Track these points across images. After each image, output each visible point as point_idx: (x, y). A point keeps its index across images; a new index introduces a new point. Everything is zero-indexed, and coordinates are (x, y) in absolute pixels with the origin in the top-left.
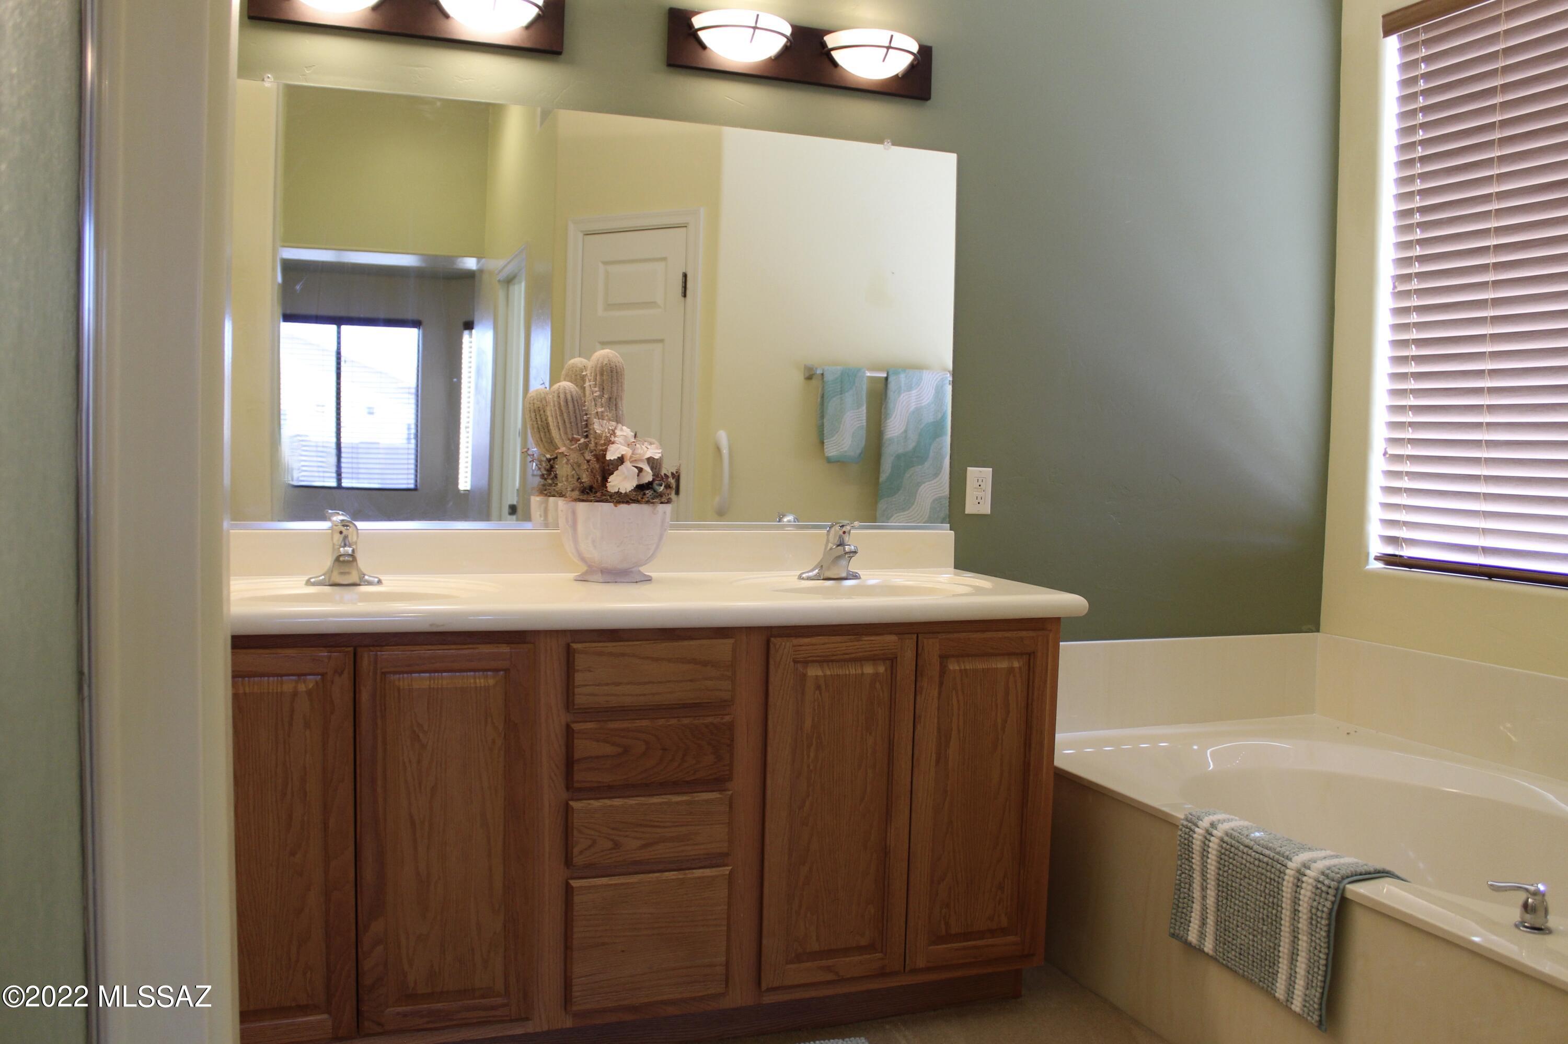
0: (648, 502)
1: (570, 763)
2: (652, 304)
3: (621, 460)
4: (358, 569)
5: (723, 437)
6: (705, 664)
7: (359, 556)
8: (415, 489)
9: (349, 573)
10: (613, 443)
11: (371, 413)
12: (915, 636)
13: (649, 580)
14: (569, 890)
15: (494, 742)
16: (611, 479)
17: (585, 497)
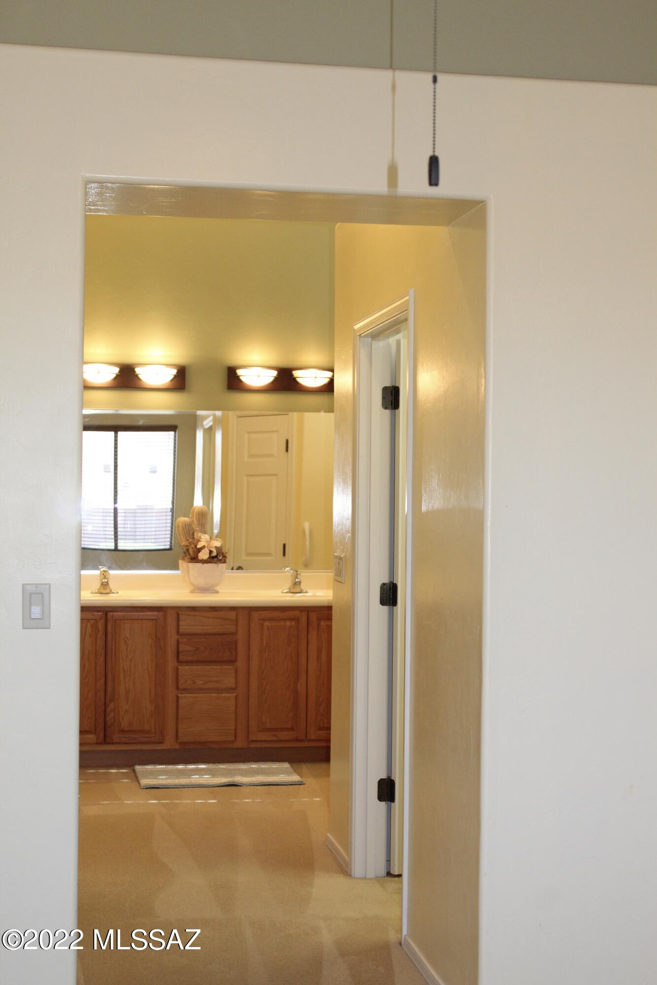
0: (215, 563)
1: (178, 652)
2: (271, 455)
3: (204, 547)
4: (110, 588)
5: (307, 526)
6: (226, 619)
7: (110, 583)
8: (170, 549)
9: (106, 589)
10: (200, 541)
11: (155, 472)
12: (306, 612)
13: (218, 592)
14: (178, 697)
15: (152, 644)
16: (199, 554)
17: (191, 561)
